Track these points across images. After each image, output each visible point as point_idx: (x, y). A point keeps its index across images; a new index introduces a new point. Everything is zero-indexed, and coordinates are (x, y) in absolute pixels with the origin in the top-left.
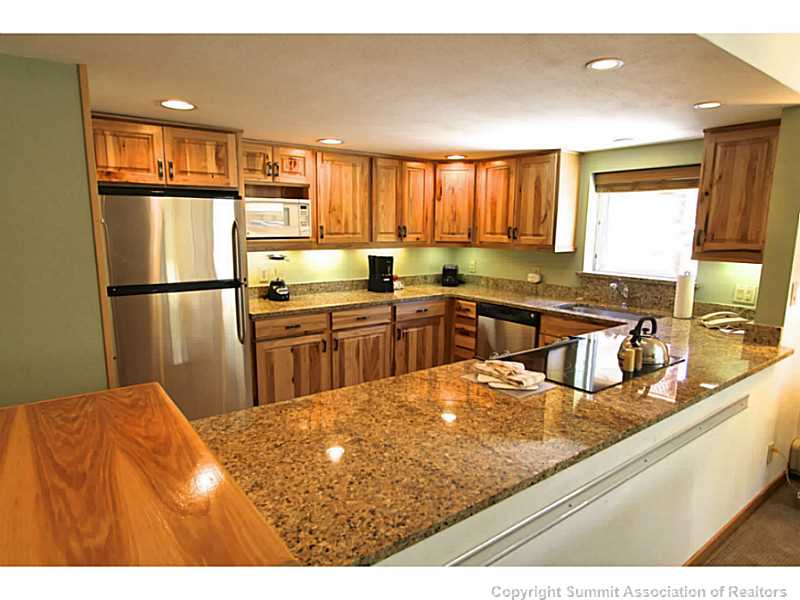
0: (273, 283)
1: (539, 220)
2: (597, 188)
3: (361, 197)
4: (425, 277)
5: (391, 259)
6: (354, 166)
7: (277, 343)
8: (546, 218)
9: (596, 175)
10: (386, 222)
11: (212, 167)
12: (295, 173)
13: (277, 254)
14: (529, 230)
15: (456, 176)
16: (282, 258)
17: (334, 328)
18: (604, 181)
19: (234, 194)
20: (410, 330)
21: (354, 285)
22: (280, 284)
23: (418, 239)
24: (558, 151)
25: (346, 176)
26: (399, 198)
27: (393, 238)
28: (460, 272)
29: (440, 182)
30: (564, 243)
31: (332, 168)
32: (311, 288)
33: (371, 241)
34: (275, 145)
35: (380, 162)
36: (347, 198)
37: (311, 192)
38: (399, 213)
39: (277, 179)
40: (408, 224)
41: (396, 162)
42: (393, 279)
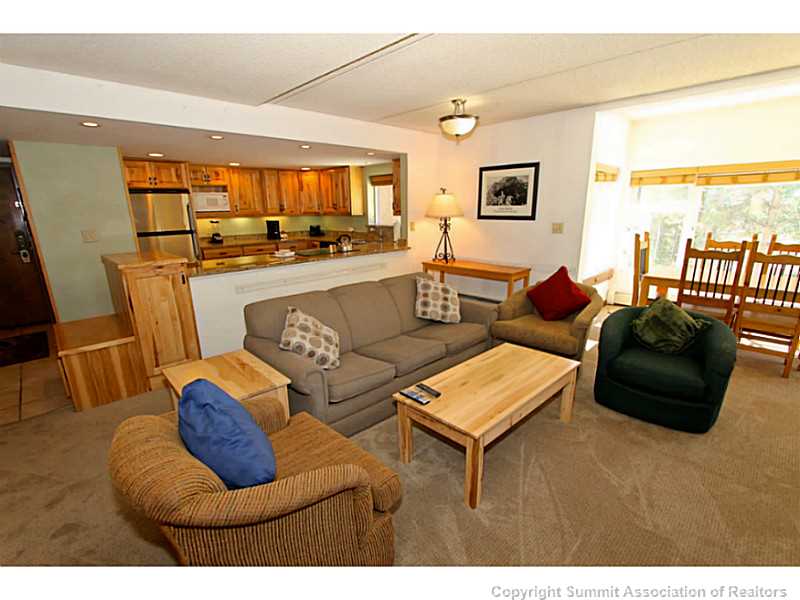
0: (214, 235)
1: (344, 199)
2: (371, 183)
3: (257, 190)
4: (304, 232)
5: (277, 222)
6: (251, 174)
8: (347, 198)
9: (371, 177)
10: (272, 203)
11: (175, 179)
12: (219, 179)
13: (214, 220)
14: (341, 205)
15: (310, 178)
16: (218, 222)
18: (374, 180)
19: (186, 191)
21: (260, 236)
22: (218, 235)
23: (292, 212)
24: (348, 167)
25: (247, 180)
26: (279, 190)
27: (277, 211)
28: (322, 229)
29: (301, 182)
30: (356, 210)
31: (239, 176)
32: (235, 237)
34: (206, 166)
35: (266, 172)
36: (249, 191)
37: (229, 189)
38: (280, 198)
39: (209, 182)
40: (285, 203)
41: (274, 172)
42: (280, 232)
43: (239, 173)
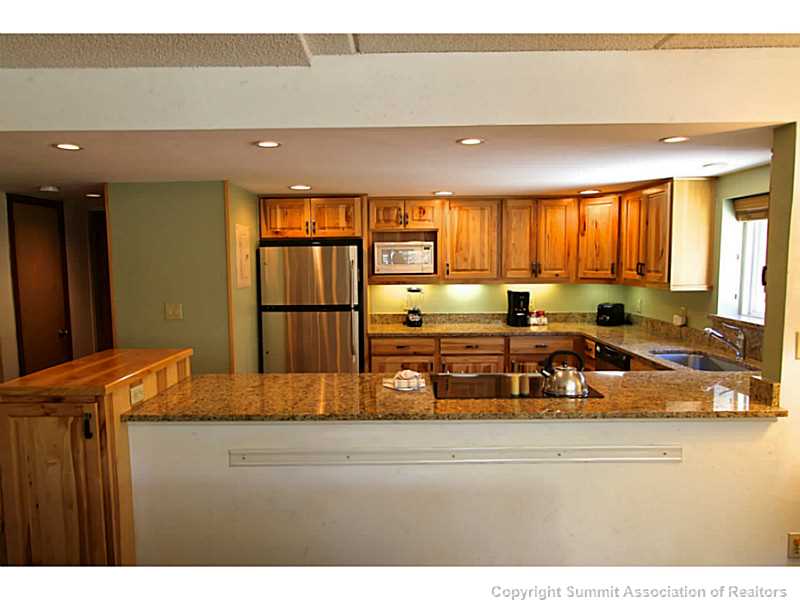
0: (410, 312)
1: (658, 255)
2: (738, 215)
4: (584, 315)
5: (527, 295)
6: (482, 209)
7: (389, 359)
8: (663, 253)
9: (734, 201)
10: (520, 260)
11: (342, 223)
12: (424, 220)
13: (414, 287)
14: (652, 266)
15: (600, 211)
16: (418, 291)
17: (442, 352)
18: (741, 207)
20: (528, 364)
21: (493, 317)
22: (416, 312)
23: (557, 275)
24: (671, 180)
25: (474, 219)
26: (534, 236)
27: (526, 274)
29: (584, 217)
31: (459, 214)
32: (450, 318)
33: (501, 277)
34: (406, 199)
35: (510, 203)
36: (474, 238)
37: (440, 235)
38: (534, 250)
39: (407, 227)
40: (545, 260)
41: (529, 203)
42: (528, 314)
43: (460, 208)
